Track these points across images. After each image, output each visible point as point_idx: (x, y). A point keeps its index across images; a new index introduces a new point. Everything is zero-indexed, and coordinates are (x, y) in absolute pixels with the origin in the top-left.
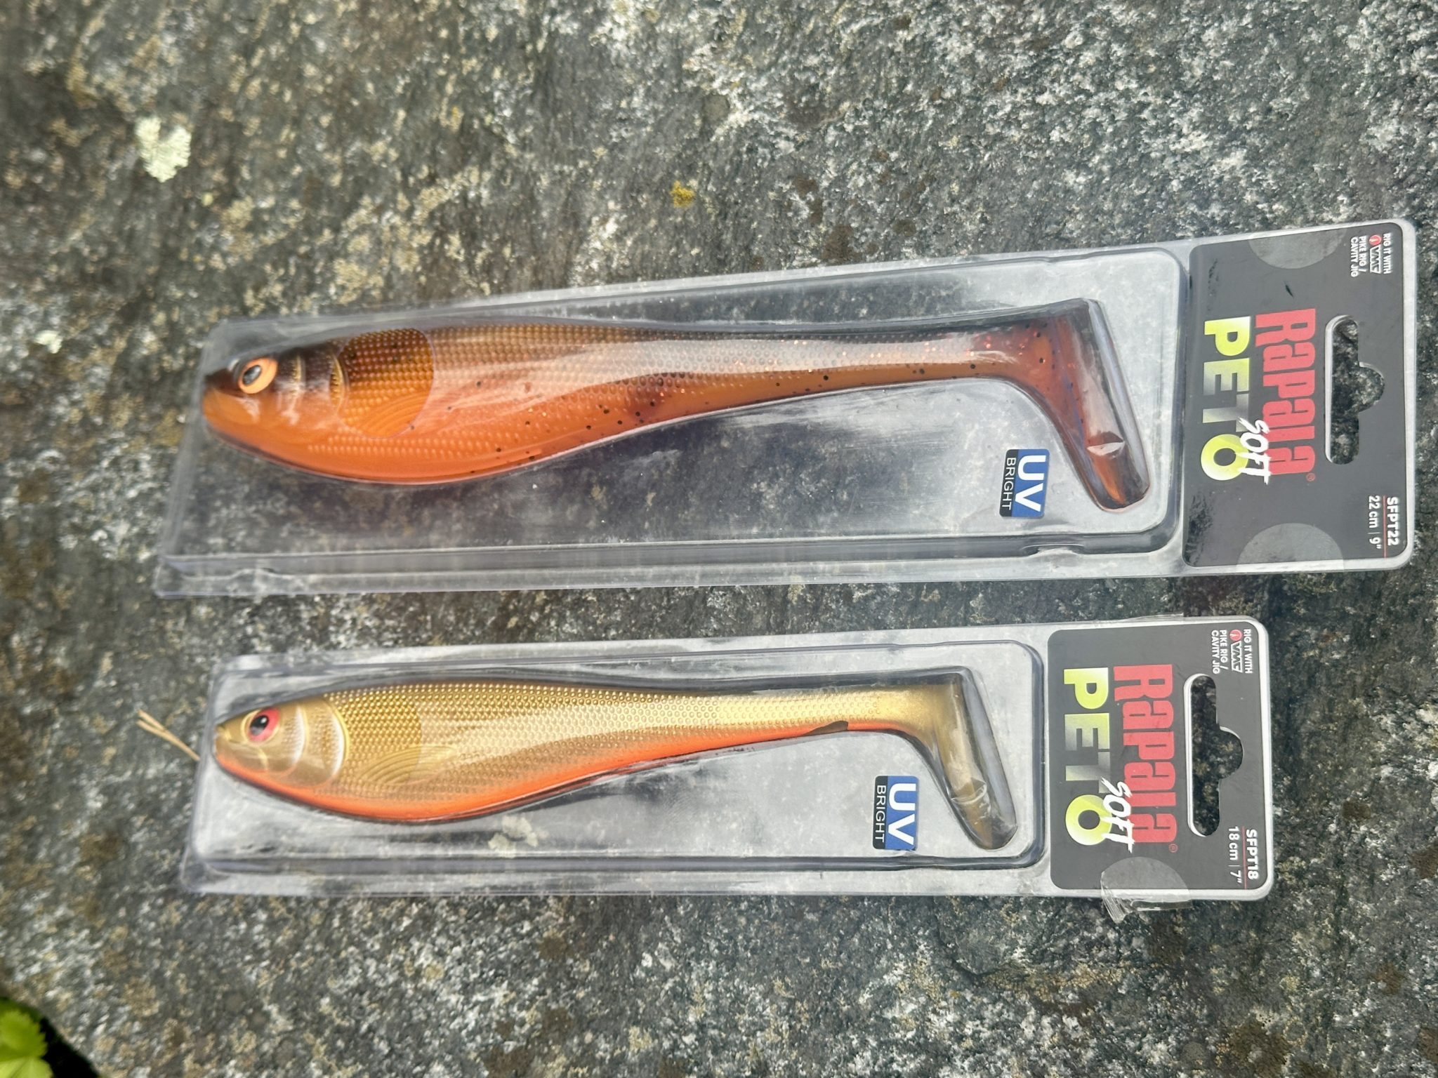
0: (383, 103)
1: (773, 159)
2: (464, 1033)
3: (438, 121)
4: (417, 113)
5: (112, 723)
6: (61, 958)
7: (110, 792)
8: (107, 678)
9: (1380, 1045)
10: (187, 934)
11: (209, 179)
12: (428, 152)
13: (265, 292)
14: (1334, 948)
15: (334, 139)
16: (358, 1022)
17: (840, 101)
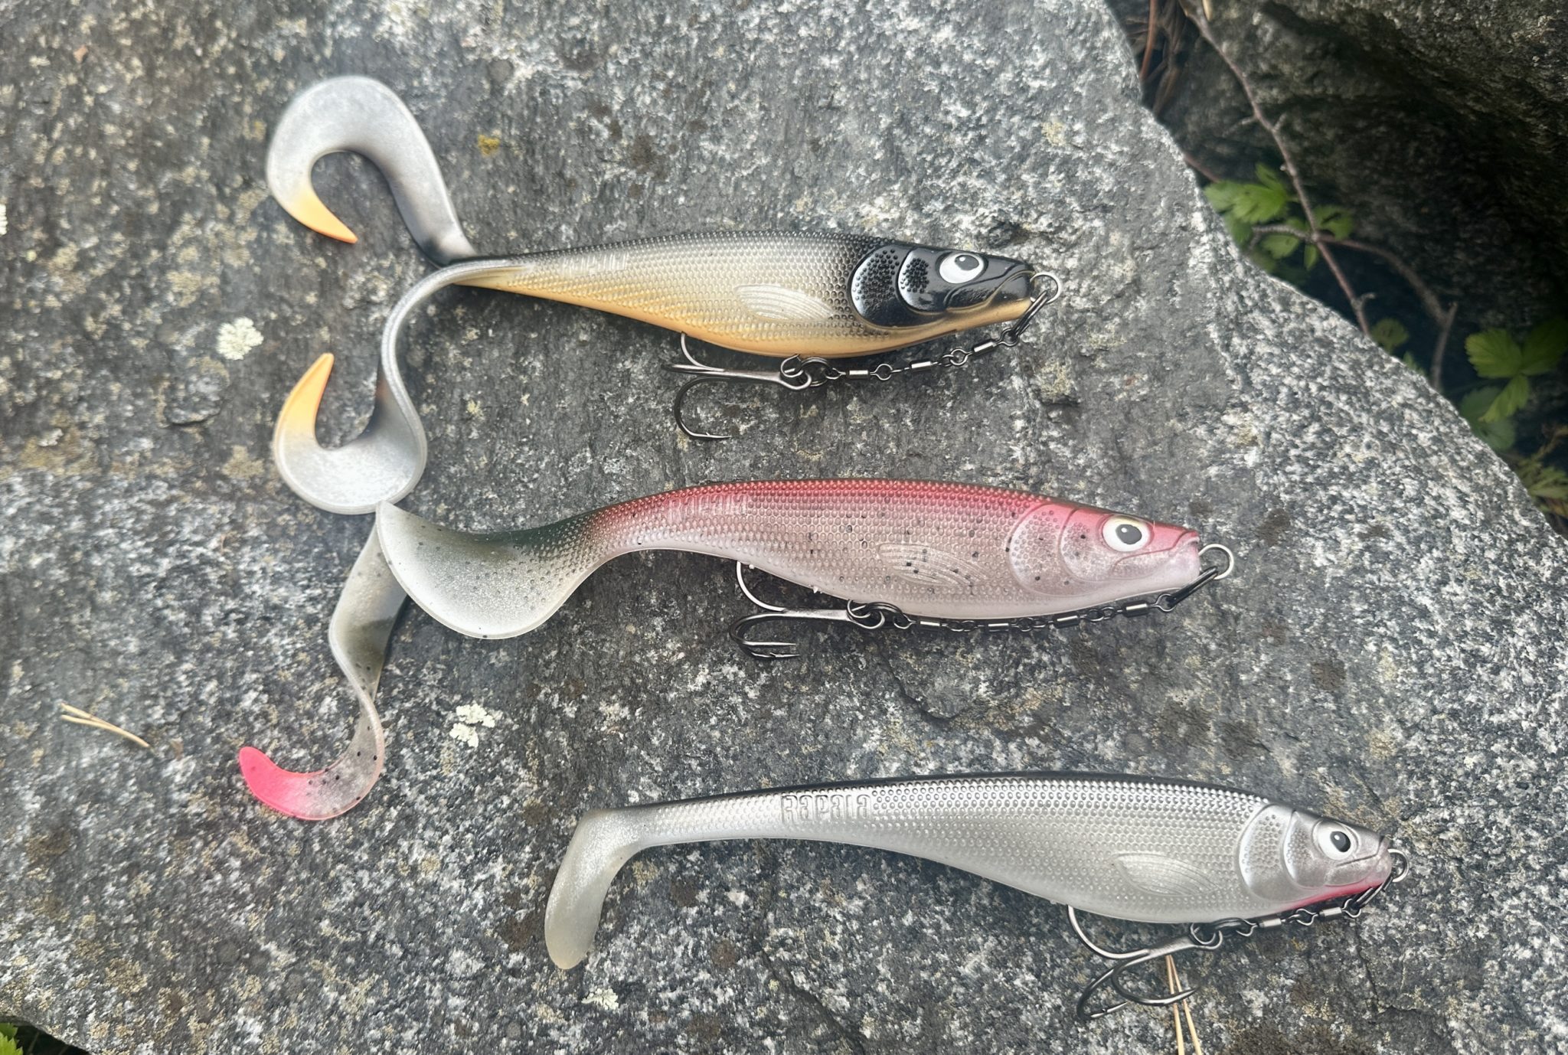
0: (186, 138)
1: (565, 96)
2: (475, 913)
3: (242, 138)
4: (222, 135)
5: (34, 726)
6: (31, 961)
7: (44, 790)
8: (20, 684)
9: (1284, 689)
10: (161, 901)
11: (30, 239)
12: (238, 164)
13: (104, 315)
14: (1220, 622)
15: (144, 179)
16: (364, 933)
17: (607, 47)
